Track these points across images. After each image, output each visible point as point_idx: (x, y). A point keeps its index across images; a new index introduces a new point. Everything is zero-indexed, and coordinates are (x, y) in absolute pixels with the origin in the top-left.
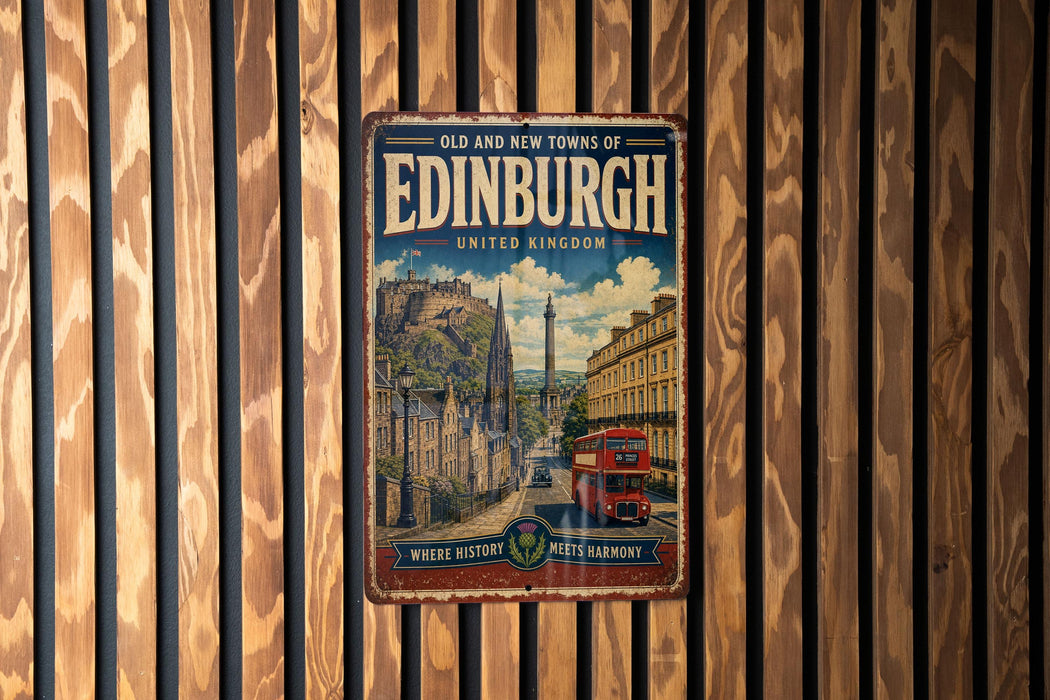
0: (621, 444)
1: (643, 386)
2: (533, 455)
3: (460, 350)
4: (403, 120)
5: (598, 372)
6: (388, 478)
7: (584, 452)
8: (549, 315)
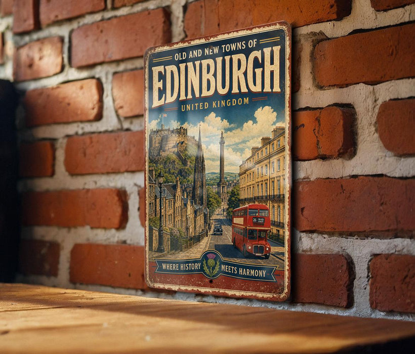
0: (256, 213)
1: (267, 180)
2: (214, 218)
3: (183, 163)
4: (160, 50)
5: (245, 173)
6: (154, 228)
7: (238, 217)
8: (222, 143)
